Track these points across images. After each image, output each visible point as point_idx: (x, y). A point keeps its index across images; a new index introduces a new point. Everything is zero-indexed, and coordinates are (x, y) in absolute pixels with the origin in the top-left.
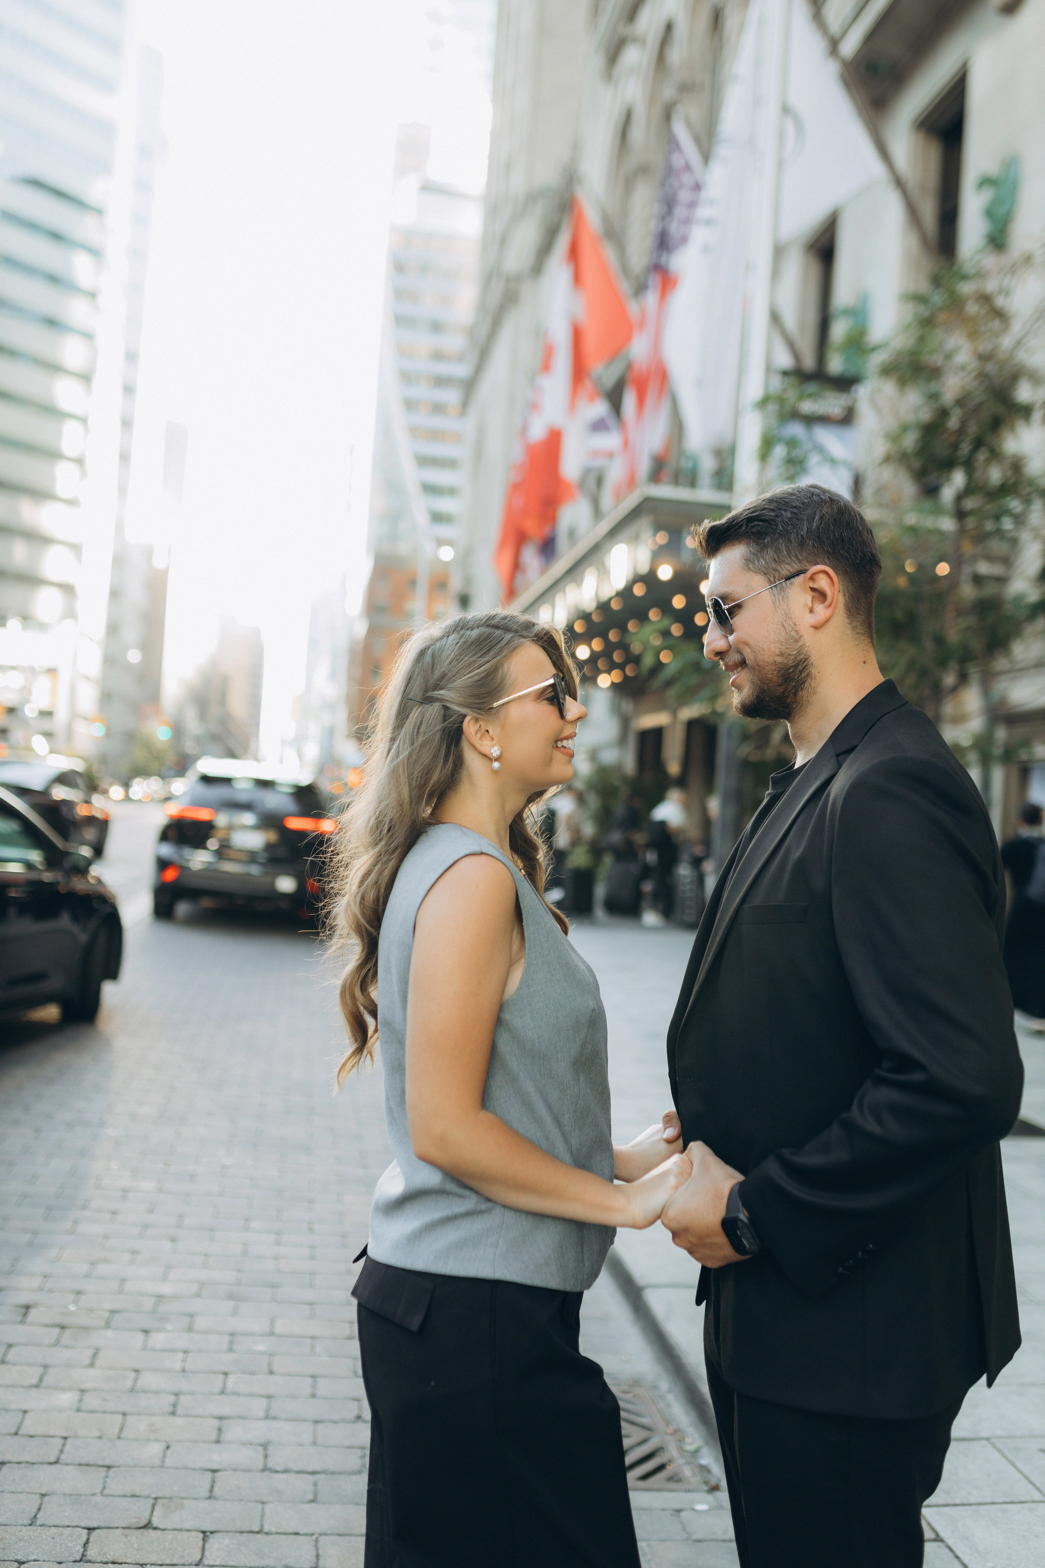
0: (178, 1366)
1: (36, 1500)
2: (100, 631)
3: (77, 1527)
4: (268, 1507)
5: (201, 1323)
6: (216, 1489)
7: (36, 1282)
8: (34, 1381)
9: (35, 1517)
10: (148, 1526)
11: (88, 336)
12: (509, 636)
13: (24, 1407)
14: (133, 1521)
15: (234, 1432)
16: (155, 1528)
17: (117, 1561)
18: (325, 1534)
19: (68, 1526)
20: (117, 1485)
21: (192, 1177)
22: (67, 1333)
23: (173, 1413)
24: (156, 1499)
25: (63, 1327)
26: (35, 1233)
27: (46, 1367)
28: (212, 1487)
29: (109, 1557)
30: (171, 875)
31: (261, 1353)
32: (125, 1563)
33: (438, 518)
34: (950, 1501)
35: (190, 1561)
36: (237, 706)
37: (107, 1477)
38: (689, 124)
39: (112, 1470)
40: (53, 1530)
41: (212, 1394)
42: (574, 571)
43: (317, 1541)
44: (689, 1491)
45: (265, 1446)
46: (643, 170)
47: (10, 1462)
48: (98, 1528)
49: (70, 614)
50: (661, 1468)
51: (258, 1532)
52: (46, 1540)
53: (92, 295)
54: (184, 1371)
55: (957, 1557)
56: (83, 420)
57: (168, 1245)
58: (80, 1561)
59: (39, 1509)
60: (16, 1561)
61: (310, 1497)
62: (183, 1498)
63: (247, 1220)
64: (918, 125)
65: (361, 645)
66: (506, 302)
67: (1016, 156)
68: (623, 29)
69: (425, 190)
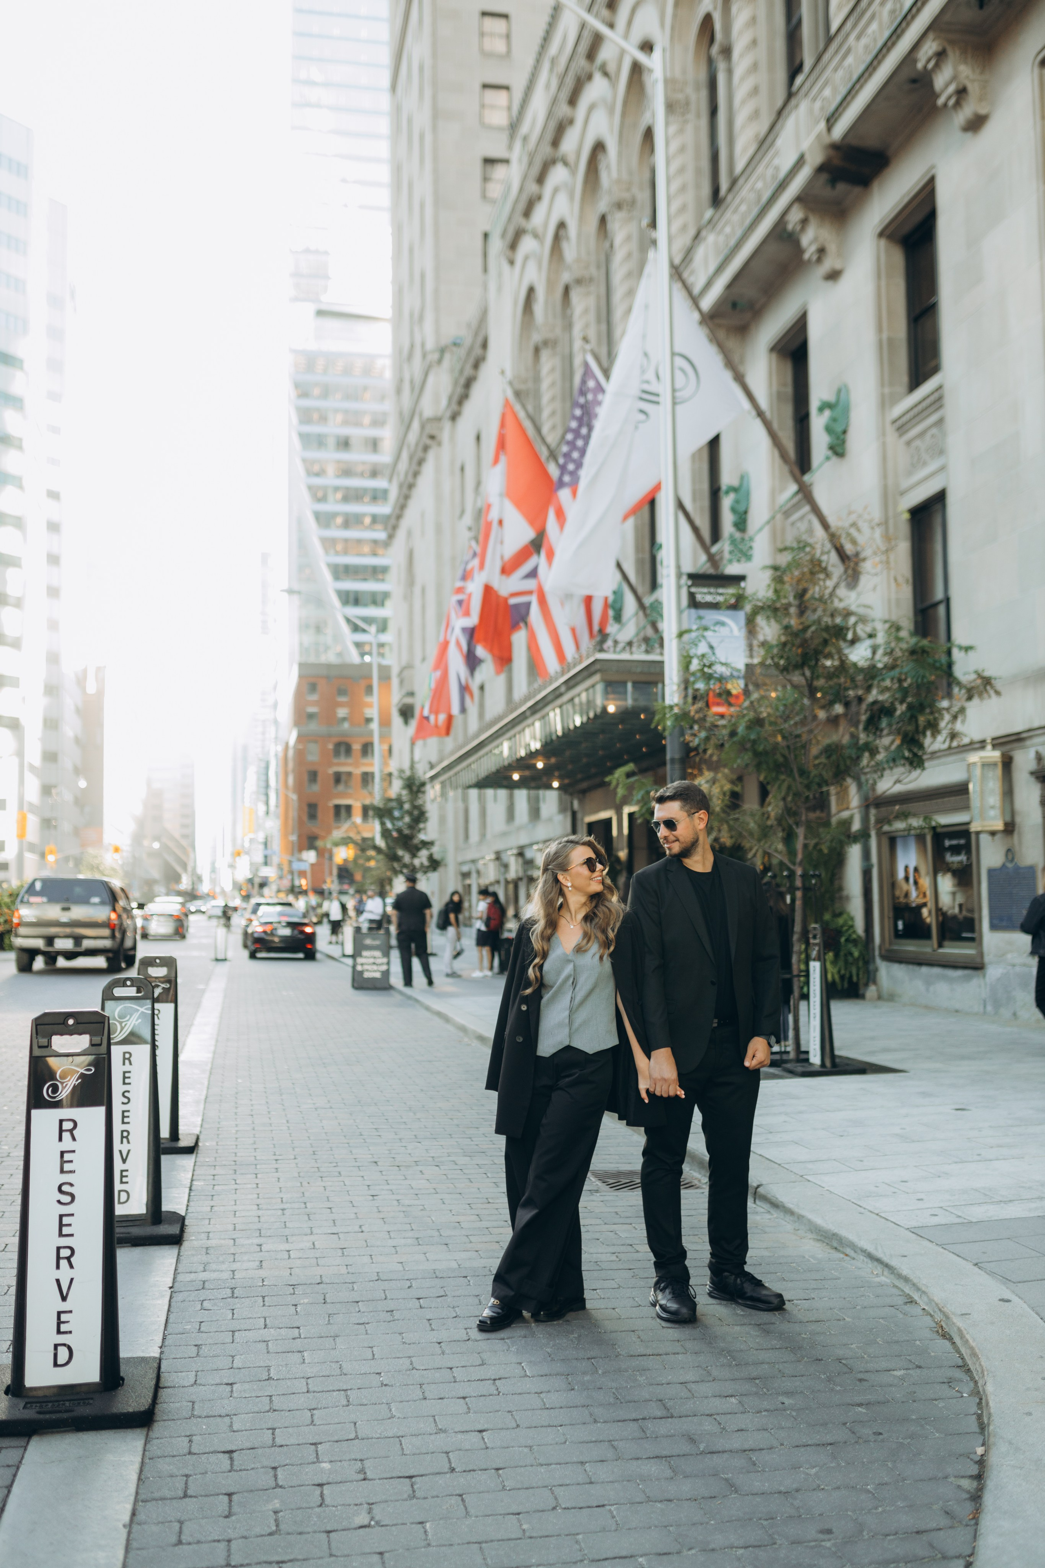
2: (38, 759)
46: (548, 343)
64: (773, 349)
65: (291, 753)
66: (429, 442)
67: (846, 386)
68: (522, 222)
69: (321, 313)
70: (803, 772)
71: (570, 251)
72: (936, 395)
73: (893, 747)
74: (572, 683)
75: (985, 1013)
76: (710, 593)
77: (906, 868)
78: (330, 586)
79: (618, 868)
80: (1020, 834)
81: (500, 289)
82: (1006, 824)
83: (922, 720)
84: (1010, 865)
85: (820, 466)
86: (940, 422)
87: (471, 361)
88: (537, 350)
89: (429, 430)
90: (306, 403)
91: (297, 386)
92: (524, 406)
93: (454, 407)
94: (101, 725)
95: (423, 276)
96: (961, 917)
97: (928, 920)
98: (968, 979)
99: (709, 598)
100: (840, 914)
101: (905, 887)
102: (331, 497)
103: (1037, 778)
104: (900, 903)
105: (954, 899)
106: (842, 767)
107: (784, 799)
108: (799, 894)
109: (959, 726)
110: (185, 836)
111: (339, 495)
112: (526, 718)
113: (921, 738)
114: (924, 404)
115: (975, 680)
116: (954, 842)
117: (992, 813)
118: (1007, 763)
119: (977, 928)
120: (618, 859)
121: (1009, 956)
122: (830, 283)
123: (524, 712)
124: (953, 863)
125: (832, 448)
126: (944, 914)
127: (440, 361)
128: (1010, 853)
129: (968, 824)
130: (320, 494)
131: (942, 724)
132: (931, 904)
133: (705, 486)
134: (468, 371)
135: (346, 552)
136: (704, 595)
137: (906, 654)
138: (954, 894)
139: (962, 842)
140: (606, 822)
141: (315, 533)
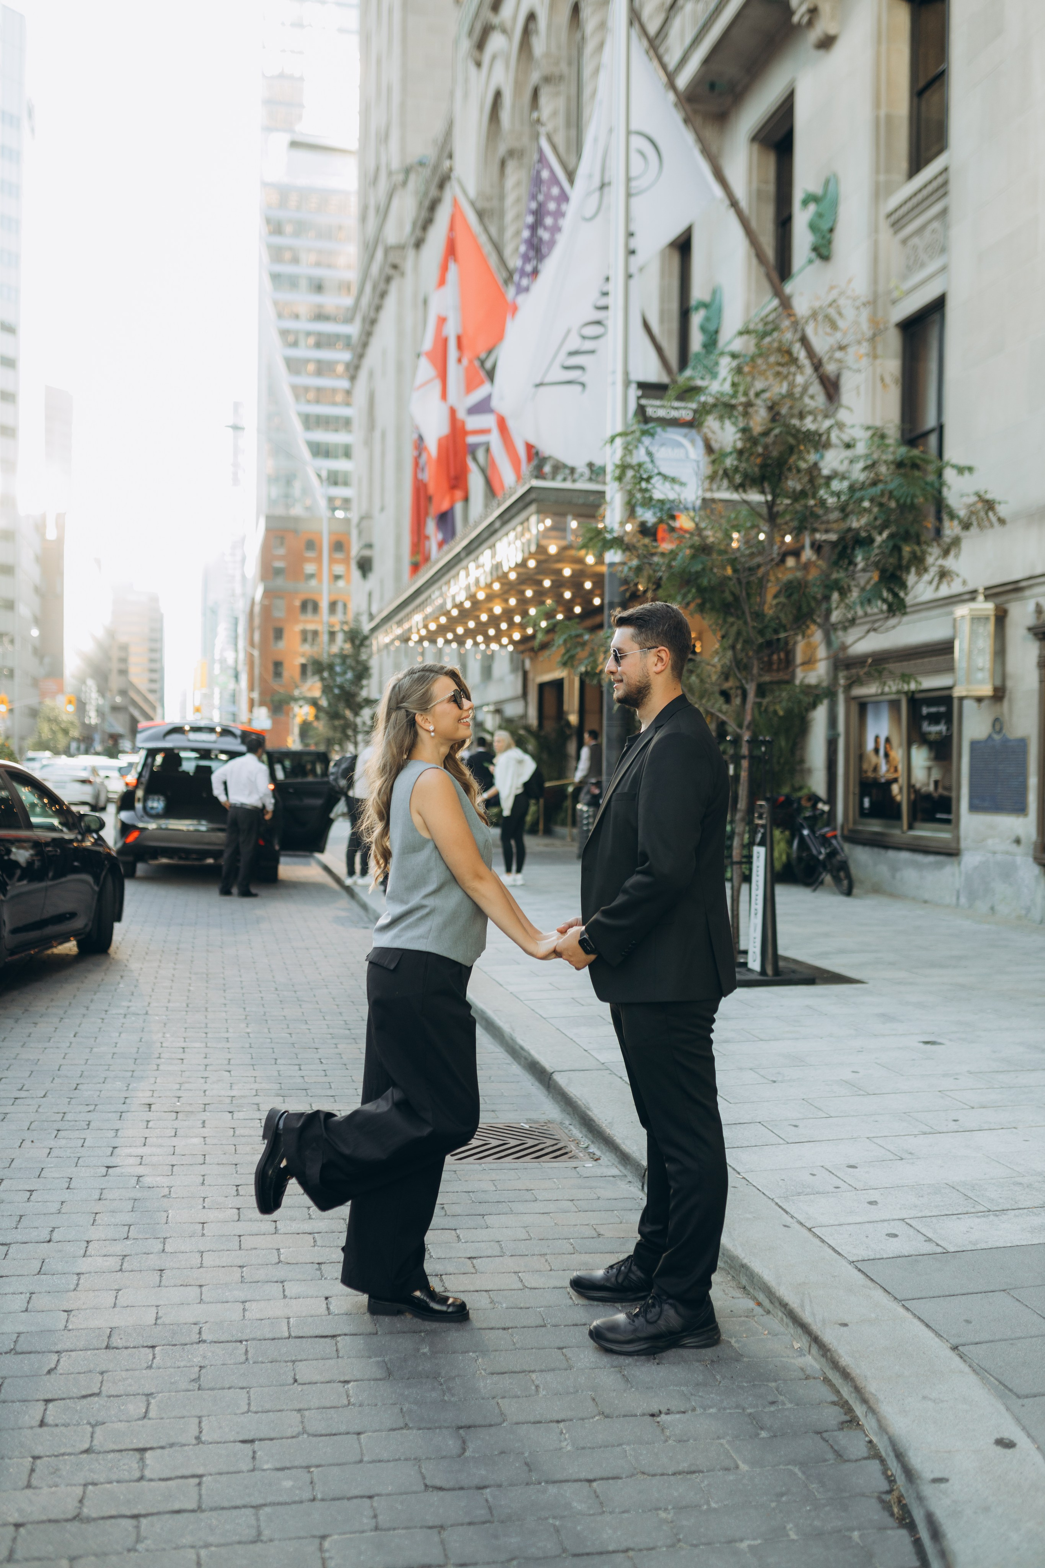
7: (148, 1094)
12: (432, 675)
22: (180, 1114)
25: (177, 1112)
26: (132, 1071)
30: (132, 837)
33: (331, 478)
36: (138, 677)
42: (471, 549)
44: (581, 1161)
46: (514, 153)
50: (565, 1154)
63: (275, 1059)
64: (754, 139)
65: (257, 609)
66: (391, 272)
67: (835, 176)
69: (295, 144)
70: (758, 615)
71: (539, 45)
72: (940, 180)
73: (868, 587)
74: (507, 517)
75: (958, 905)
76: (662, 407)
77: (877, 738)
78: (300, 436)
79: (568, 732)
80: (1010, 700)
81: (466, 95)
82: (996, 689)
83: (907, 549)
84: (997, 737)
85: (802, 269)
86: (944, 212)
87: (436, 181)
88: (503, 164)
89: (393, 258)
90: (278, 240)
91: (268, 221)
92: (486, 230)
93: (418, 233)
94: (61, 574)
95: (389, 90)
96: (936, 795)
97: (898, 798)
98: (940, 866)
99: (661, 413)
100: (801, 788)
101: (874, 759)
102: (302, 342)
103: (1036, 635)
104: (867, 778)
105: (929, 775)
106: (805, 609)
107: (733, 647)
108: (745, 764)
109: (950, 563)
110: (153, 691)
111: (311, 340)
112: (460, 560)
113: (904, 576)
114: (925, 192)
115: (974, 504)
116: (933, 710)
117: (980, 675)
118: (1001, 618)
119: (954, 808)
120: (568, 723)
121: (990, 842)
122: (821, 53)
123: (459, 554)
124: (930, 733)
125: (815, 249)
126: (917, 792)
127: (405, 183)
128: (998, 724)
129: (950, 688)
130: (291, 338)
131: (930, 560)
132: (902, 780)
133: (674, 306)
134: (433, 192)
135: (318, 401)
136: (656, 408)
137: (892, 467)
138: (929, 769)
139: (942, 709)
140: (558, 685)
141: (285, 380)
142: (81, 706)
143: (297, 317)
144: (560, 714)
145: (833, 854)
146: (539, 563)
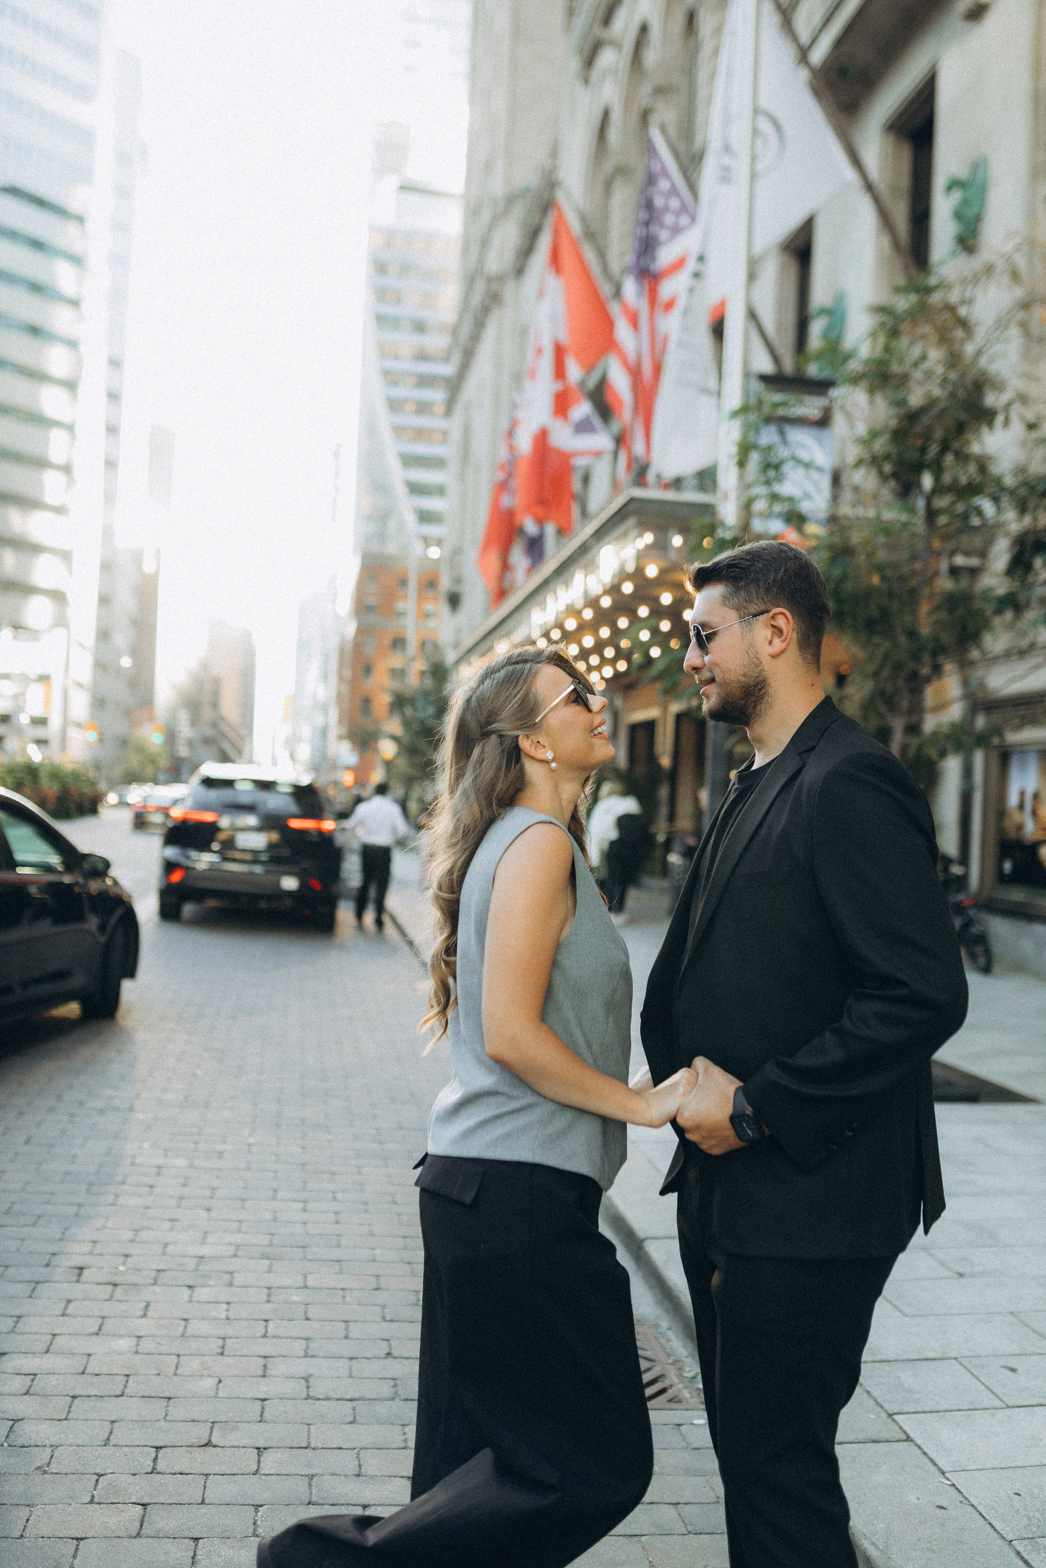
0: (223, 1315)
1: (107, 1426)
2: (89, 637)
3: (146, 1446)
4: (312, 1428)
5: (239, 1279)
6: (266, 1414)
7: (87, 1247)
8: (95, 1329)
9: (108, 1439)
10: (208, 1444)
11: (72, 344)
12: (528, 666)
13: (88, 1351)
14: (193, 1441)
15: (278, 1368)
16: (215, 1446)
17: (183, 1472)
18: (365, 1448)
19: (138, 1446)
20: (177, 1412)
21: (221, 1154)
22: (119, 1289)
23: (222, 1354)
24: (213, 1423)
25: (115, 1285)
26: (80, 1205)
27: (103, 1318)
28: (262, 1412)
29: (176, 1469)
30: (176, 877)
31: (296, 1303)
32: (191, 1474)
33: (425, 517)
34: (920, 1409)
35: (248, 1472)
36: (230, 709)
37: (168, 1406)
38: (663, 130)
39: (171, 1401)
40: (125, 1449)
41: (255, 1337)
43: (358, 1454)
44: (687, 1410)
45: (307, 1379)
46: (621, 171)
47: (80, 1396)
48: (165, 1447)
49: (61, 621)
50: (662, 1391)
51: (306, 1448)
52: (120, 1456)
53: (75, 303)
54: (227, 1319)
55: (925, 1453)
56: (69, 428)
57: (204, 1214)
58: (152, 1473)
59: (111, 1432)
60: (96, 1474)
61: (350, 1419)
62: (238, 1422)
63: (276, 1191)
64: (889, 127)
65: (349, 646)
66: (490, 302)
67: (985, 160)
68: (598, 31)
69: (404, 188)
70: (912, 634)
71: (651, 57)
77: (1022, 794)
78: (399, 475)
79: (657, 775)
81: (572, 115)
85: (942, 261)
88: (609, 183)
89: (493, 288)
90: (383, 281)
91: (374, 262)
101: (1016, 816)
102: (403, 382)
104: (1009, 837)
110: (242, 724)
111: (412, 381)
120: (659, 767)
122: (971, 23)
123: (547, 579)
125: (959, 240)
127: (507, 211)
130: (393, 378)
135: (417, 441)
140: (650, 726)
141: (384, 420)
142: (171, 736)
143: (396, 357)
144: (652, 758)
145: (967, 925)
146: (637, 588)
